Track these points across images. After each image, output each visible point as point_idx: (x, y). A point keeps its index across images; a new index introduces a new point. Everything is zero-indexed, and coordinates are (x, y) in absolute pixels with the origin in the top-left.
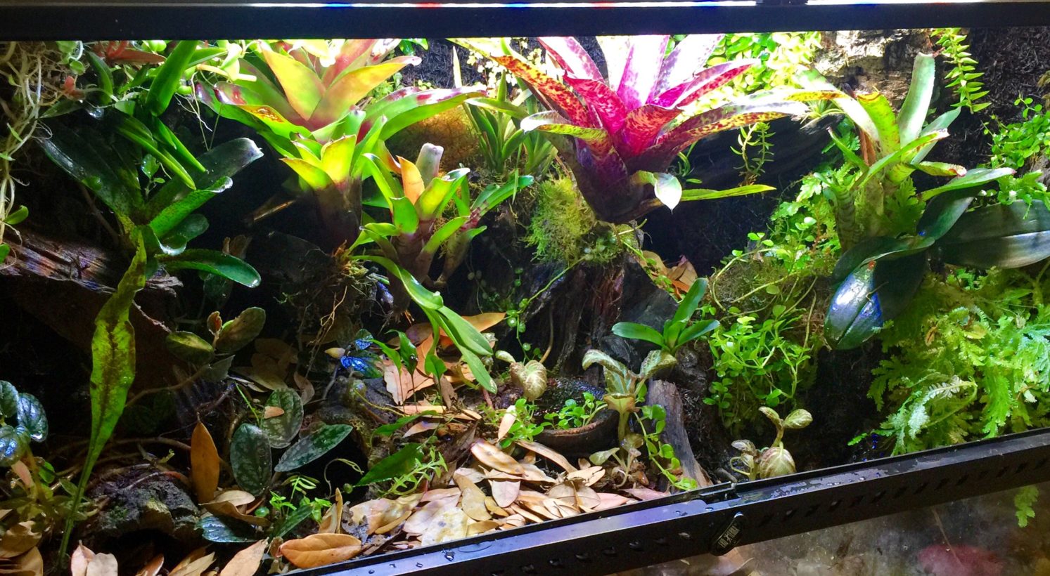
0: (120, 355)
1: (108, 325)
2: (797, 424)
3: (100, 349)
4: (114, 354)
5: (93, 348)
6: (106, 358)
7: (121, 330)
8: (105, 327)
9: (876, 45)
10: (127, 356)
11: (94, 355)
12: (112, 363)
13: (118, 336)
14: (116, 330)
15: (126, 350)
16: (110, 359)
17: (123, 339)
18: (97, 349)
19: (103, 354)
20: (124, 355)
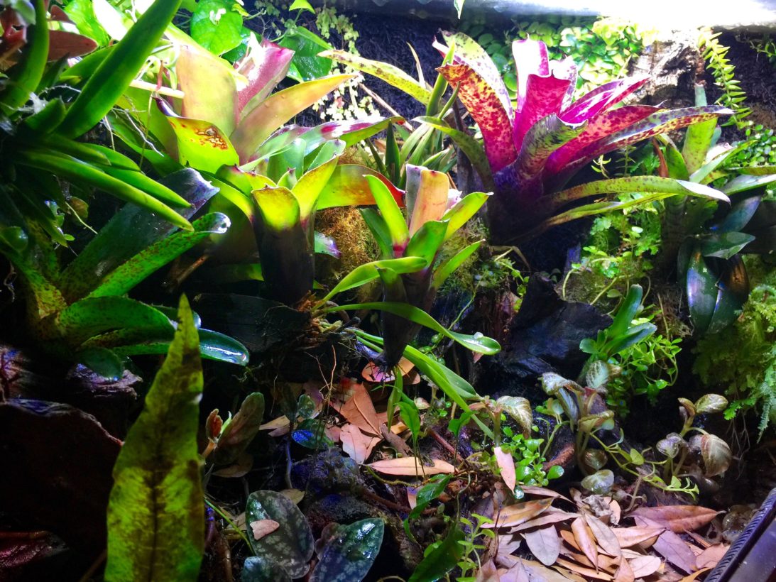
0: (169, 523)
1: (149, 474)
2: (714, 408)
3: (126, 518)
4: (156, 523)
5: (111, 519)
6: (138, 533)
7: (179, 477)
8: (141, 479)
9: (674, 75)
10: (185, 522)
11: (113, 534)
12: (155, 541)
13: (171, 489)
14: (169, 479)
15: (184, 512)
16: (148, 533)
17: (178, 493)
18: (118, 522)
19: (131, 528)
20: (178, 521)
